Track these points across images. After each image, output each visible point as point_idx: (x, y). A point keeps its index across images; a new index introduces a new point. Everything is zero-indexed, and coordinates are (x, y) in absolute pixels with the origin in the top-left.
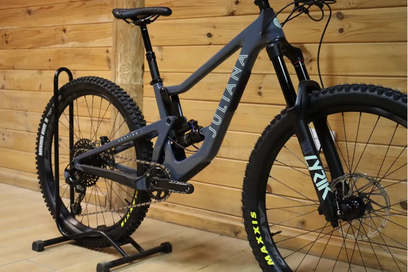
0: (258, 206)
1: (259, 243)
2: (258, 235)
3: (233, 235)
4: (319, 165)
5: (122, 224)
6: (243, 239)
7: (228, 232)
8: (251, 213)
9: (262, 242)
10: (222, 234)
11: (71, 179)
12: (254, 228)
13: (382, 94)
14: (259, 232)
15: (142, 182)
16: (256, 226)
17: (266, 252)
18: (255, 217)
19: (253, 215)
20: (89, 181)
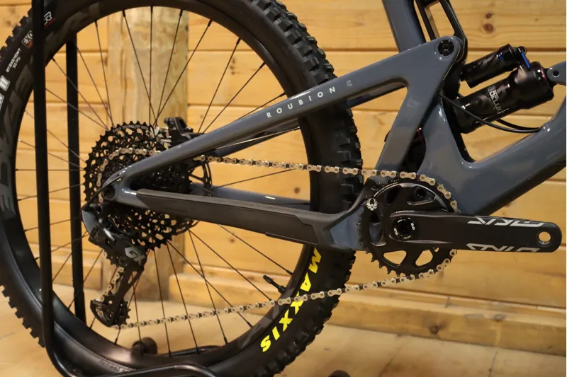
3: (428, 333)
5: (266, 344)
6: (453, 341)
7: (413, 327)
10: (400, 334)
11: (108, 233)
15: (349, 227)
20: (149, 235)
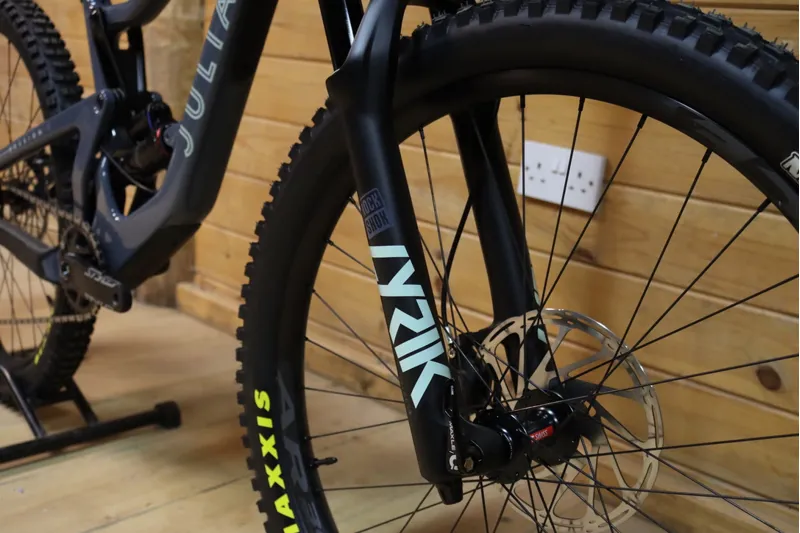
0: (276, 374)
1: (271, 485)
2: (271, 461)
4: (411, 281)
7: (348, 379)
8: (256, 393)
9: (281, 483)
12: (262, 439)
13: (654, 27)
14: (274, 453)
15: (55, 262)
16: (267, 433)
17: (289, 513)
18: (267, 408)
19: (262, 400)
